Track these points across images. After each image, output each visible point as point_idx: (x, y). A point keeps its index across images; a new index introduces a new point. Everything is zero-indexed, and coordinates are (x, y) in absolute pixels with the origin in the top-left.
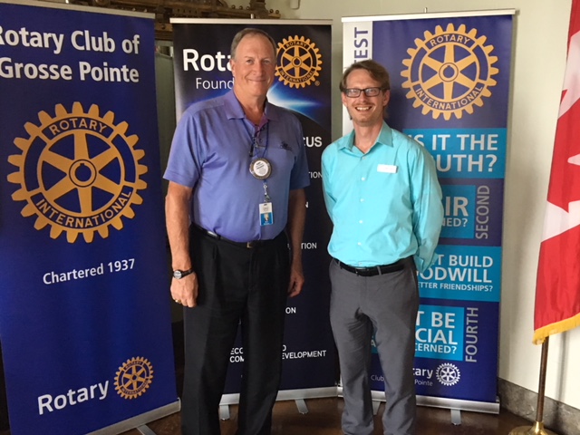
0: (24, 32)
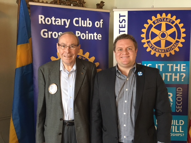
0: (53, 19)
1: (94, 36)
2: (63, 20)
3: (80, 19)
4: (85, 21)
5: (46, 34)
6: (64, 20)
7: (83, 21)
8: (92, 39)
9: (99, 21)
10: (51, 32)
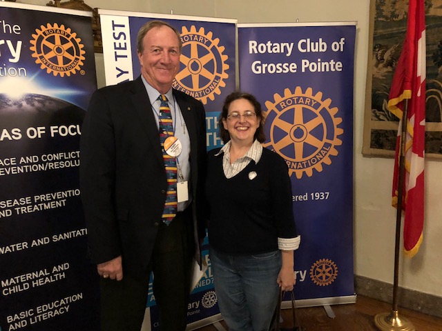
0: (269, 44)
1: (330, 65)
2: (283, 45)
3: (308, 40)
4: (317, 44)
5: (259, 68)
6: (285, 44)
7: (312, 44)
8: (328, 70)
9: (339, 41)
10: (266, 65)
